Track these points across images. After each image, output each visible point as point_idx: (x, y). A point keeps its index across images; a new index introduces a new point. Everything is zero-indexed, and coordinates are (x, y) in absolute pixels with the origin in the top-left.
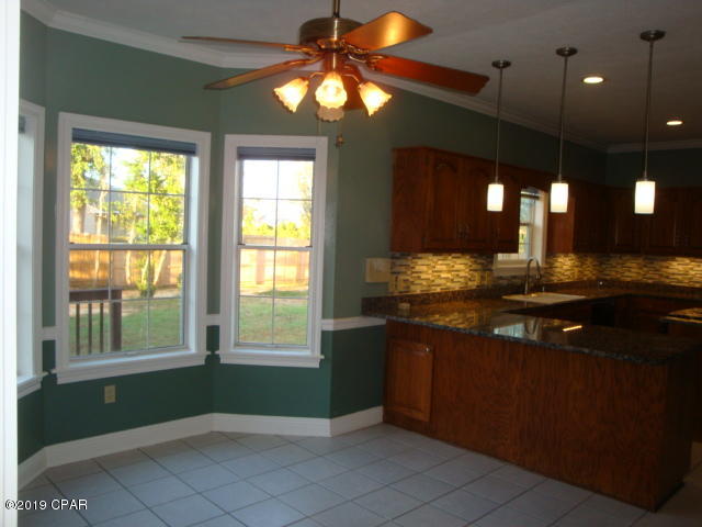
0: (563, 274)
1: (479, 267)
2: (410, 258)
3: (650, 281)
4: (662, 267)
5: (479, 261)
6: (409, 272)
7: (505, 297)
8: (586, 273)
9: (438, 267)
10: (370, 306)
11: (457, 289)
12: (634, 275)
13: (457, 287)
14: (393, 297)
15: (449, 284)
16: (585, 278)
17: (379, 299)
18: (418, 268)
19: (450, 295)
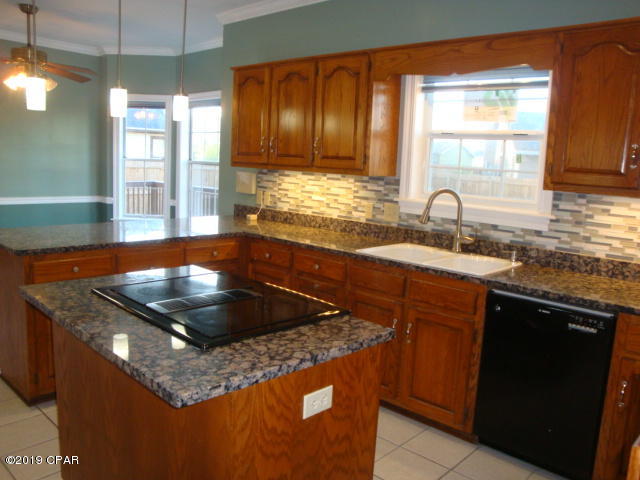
5: (370, 187)
9: (308, 188)
15: (323, 209)
18: (284, 186)
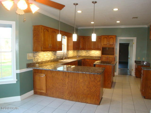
0: (70, 55)
1: (53, 54)
2: (38, 53)
3: (87, 56)
4: (90, 52)
6: (38, 56)
7: (59, 61)
8: (75, 54)
10: (29, 66)
11: (49, 60)
12: (84, 54)
13: (48, 59)
14: (34, 63)
16: (75, 56)
17: (31, 64)
18: (40, 55)
19: (47, 61)
